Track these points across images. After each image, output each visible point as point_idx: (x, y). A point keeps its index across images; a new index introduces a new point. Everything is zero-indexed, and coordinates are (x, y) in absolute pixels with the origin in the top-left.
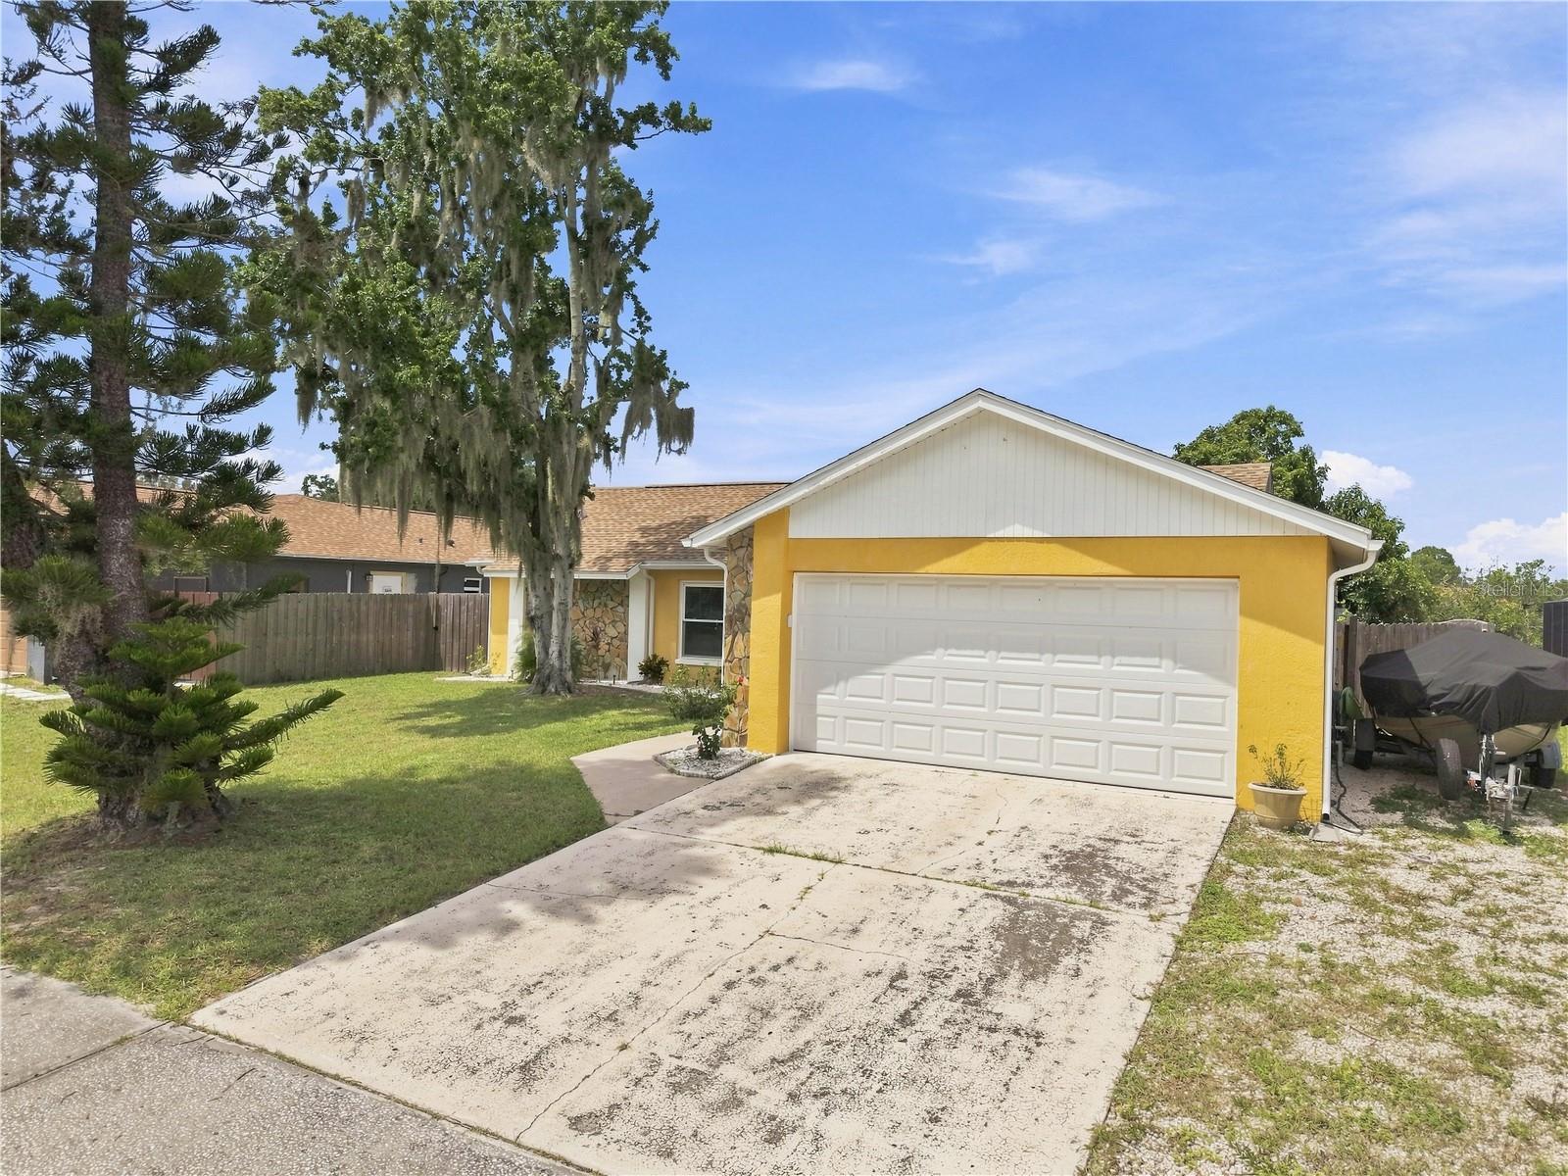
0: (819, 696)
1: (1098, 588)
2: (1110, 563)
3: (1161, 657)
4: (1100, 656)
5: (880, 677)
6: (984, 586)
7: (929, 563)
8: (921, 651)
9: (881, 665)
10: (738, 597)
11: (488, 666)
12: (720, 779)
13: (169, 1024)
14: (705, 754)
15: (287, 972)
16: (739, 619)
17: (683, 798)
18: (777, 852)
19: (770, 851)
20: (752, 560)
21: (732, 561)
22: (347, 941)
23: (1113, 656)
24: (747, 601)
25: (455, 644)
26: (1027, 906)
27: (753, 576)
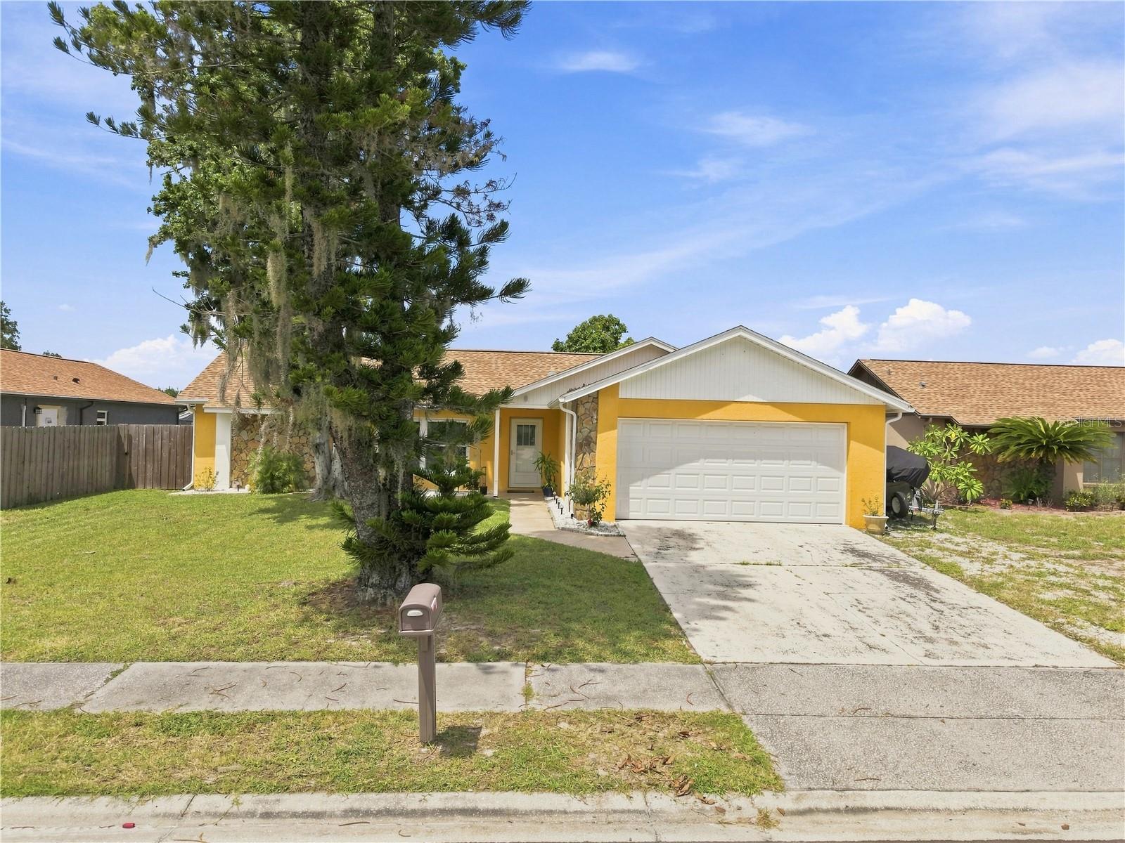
0: (630, 487)
3: (811, 460)
5: (668, 476)
7: (702, 414)
8: (692, 461)
9: (669, 469)
10: (586, 431)
11: (192, 483)
12: (625, 536)
13: (706, 665)
14: (593, 524)
15: (690, 639)
16: (586, 445)
17: (634, 546)
18: (747, 564)
19: (743, 564)
20: (596, 410)
21: (581, 410)
22: (677, 624)
23: (790, 460)
24: (592, 434)
25: (149, 466)
26: (880, 571)
27: (597, 419)
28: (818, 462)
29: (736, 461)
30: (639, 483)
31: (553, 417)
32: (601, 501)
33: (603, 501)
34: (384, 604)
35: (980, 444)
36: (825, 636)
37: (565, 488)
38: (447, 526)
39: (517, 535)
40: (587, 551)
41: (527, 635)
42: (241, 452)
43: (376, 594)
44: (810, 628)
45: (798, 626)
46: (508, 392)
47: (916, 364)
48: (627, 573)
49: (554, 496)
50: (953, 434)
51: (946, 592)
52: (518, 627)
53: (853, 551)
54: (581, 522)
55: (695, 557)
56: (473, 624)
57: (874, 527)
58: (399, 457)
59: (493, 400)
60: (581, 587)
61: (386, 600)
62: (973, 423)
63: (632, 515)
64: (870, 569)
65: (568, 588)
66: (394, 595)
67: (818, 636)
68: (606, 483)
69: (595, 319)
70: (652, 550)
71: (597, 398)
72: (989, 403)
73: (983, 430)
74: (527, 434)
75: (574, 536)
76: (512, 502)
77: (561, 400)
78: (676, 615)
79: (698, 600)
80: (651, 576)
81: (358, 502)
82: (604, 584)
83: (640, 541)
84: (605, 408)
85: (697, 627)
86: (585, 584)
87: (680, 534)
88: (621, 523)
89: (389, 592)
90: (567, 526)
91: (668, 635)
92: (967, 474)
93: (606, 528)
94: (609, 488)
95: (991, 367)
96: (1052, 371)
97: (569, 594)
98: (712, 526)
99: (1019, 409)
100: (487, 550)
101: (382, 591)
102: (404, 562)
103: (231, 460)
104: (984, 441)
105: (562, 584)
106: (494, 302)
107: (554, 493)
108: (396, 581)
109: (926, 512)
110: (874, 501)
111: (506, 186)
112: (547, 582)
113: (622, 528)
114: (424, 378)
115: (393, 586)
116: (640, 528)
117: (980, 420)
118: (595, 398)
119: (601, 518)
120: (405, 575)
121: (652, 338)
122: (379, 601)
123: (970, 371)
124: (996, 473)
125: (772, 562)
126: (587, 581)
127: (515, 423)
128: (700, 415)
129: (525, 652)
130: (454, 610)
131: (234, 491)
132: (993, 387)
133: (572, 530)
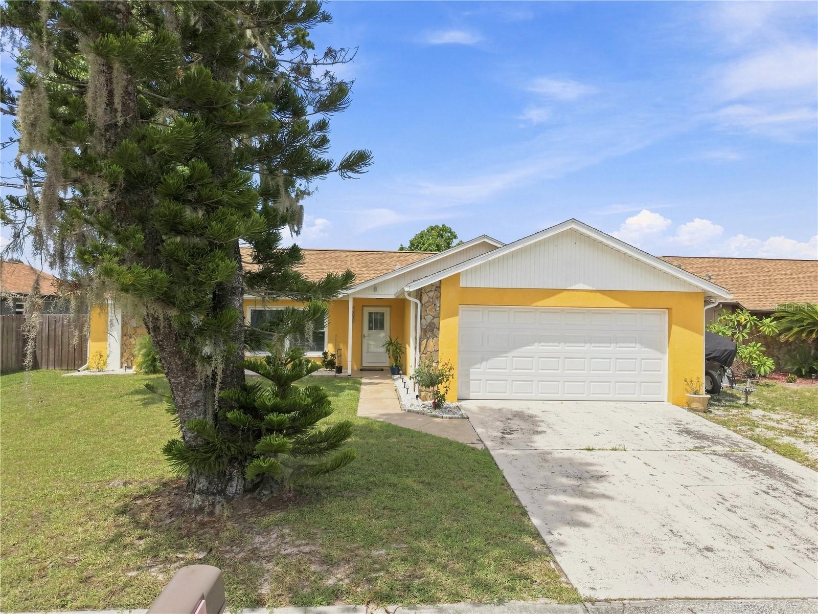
0: (471, 370)
1: (610, 313)
2: (622, 302)
3: (636, 343)
4: (611, 344)
5: (505, 358)
6: (558, 312)
7: (538, 301)
8: (528, 344)
9: (506, 352)
10: (429, 318)
11: (87, 364)
12: (468, 418)
13: (586, 603)
14: (437, 406)
15: (558, 558)
16: (430, 330)
17: (479, 430)
18: (593, 450)
19: (589, 450)
20: (439, 298)
21: (425, 298)
22: (539, 534)
23: (616, 343)
24: (435, 320)
25: (51, 350)
26: (726, 456)
27: (439, 307)
28: (642, 345)
29: (567, 344)
30: (478, 366)
31: (399, 306)
32: (444, 384)
33: (447, 384)
34: (211, 513)
35: (768, 327)
36: (708, 549)
37: (411, 369)
38: (278, 428)
39: (365, 418)
40: (434, 437)
41: (370, 561)
42: (130, 338)
43: (203, 501)
44: (688, 538)
45: (671, 535)
46: (349, 277)
47: (701, 260)
48: (476, 464)
49: (401, 374)
50: (743, 318)
51: (803, 481)
52: (358, 548)
53: (689, 432)
54: (425, 402)
55: (541, 443)
56: (307, 544)
57: (696, 405)
58: (218, 352)
59: (331, 286)
60: (429, 484)
61: (214, 508)
62: (758, 309)
63: (472, 395)
64: (714, 453)
65: (416, 486)
66: (224, 501)
67: (700, 550)
68: (449, 367)
69: (432, 228)
70: (495, 434)
71: (440, 287)
72: (767, 291)
73: (767, 314)
74: (376, 320)
75: (420, 419)
76: (364, 380)
77: (406, 289)
78: (535, 521)
79: (553, 498)
80: (501, 468)
81: (180, 400)
82: (453, 479)
83: (483, 424)
84: (447, 295)
85: (562, 538)
86: (434, 481)
87: (519, 415)
88: (463, 404)
89: (218, 498)
90: (413, 408)
91: (532, 555)
92: (758, 352)
93: (450, 410)
94: (452, 372)
95: (762, 262)
96: (812, 265)
97: (417, 494)
98: (548, 406)
99: (793, 296)
100: (327, 449)
101: (210, 498)
102: (236, 464)
103: (122, 345)
104: (772, 324)
105: (409, 481)
106: (333, 177)
107: (401, 372)
108: (226, 486)
109: (738, 389)
110: (695, 380)
111: (347, 58)
112: (394, 479)
113: (466, 409)
114: (259, 262)
115: (222, 492)
116: (482, 409)
117: (764, 306)
118: (438, 287)
119: (445, 400)
120: (236, 479)
121: (485, 236)
122: (207, 510)
123: (746, 265)
124: (775, 351)
125: (618, 447)
126: (436, 475)
127: (367, 311)
128: (532, 303)
129: (366, 587)
130: (288, 522)
131: (122, 371)
132: (767, 278)
133: (417, 413)
